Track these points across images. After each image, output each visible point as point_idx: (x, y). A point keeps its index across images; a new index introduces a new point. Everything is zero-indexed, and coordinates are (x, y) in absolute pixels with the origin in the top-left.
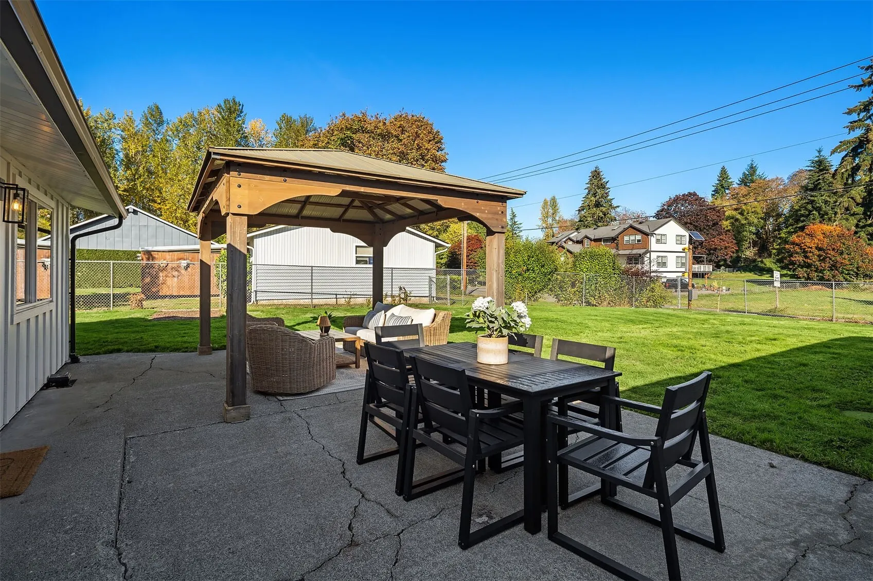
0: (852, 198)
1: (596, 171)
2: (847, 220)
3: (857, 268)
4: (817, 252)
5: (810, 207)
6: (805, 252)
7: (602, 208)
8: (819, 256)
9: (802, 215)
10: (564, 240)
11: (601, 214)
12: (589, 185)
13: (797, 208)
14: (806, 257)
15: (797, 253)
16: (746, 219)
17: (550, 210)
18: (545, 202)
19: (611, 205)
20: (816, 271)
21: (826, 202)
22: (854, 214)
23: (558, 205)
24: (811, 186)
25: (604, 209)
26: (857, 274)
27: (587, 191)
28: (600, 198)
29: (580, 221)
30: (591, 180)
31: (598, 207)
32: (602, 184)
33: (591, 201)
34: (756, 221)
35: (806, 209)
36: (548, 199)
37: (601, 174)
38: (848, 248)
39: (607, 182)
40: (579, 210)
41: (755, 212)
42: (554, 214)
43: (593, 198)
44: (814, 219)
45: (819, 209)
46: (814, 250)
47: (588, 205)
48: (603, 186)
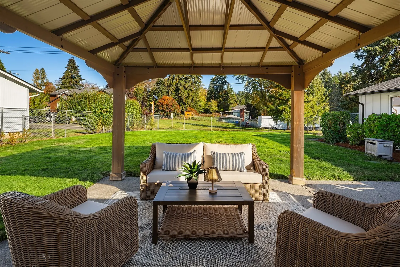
0: (173, 88)
1: (72, 59)
2: (172, 95)
3: (176, 112)
4: (166, 106)
5: (158, 90)
6: (163, 106)
7: (75, 79)
8: (166, 107)
9: (156, 93)
10: (61, 94)
11: (75, 82)
12: (68, 66)
13: (154, 89)
14: (163, 108)
15: (160, 106)
16: (139, 92)
17: (40, 76)
18: (37, 71)
19: (80, 78)
20: (166, 113)
21: (163, 89)
22: (173, 94)
23: (46, 74)
24: (159, 82)
25: (76, 80)
26: (176, 114)
27: (67, 69)
28: (74, 74)
29: (62, 84)
30: (69, 64)
31: (73, 78)
32: (75, 67)
33: (69, 74)
34: (142, 93)
35: (157, 90)
36: (39, 69)
37: (75, 61)
38: (174, 105)
39: (79, 66)
40: (62, 79)
41: (141, 90)
42: (42, 78)
43: (70, 73)
44: (160, 94)
45: (161, 91)
46: (165, 105)
47: (67, 77)
48: (76, 68)
